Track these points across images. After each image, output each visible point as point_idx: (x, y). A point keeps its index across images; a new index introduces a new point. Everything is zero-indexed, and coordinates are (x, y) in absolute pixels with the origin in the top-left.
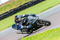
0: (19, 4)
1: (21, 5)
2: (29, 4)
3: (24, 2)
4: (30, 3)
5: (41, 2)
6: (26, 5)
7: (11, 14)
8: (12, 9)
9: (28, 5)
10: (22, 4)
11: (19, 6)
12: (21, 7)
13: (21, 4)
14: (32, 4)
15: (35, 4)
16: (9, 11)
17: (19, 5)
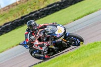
0: (20, 13)
1: (24, 15)
2: (38, 14)
3: (28, 10)
4: (39, 12)
5: (58, 11)
6: (33, 15)
7: (7, 29)
8: (8, 21)
9: (36, 16)
10: (26, 14)
11: (20, 17)
12: (23, 19)
13: (23, 13)
14: (43, 14)
15: (47, 15)
16: (3, 24)
17: (19, 15)
